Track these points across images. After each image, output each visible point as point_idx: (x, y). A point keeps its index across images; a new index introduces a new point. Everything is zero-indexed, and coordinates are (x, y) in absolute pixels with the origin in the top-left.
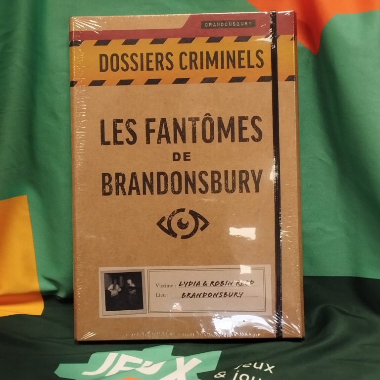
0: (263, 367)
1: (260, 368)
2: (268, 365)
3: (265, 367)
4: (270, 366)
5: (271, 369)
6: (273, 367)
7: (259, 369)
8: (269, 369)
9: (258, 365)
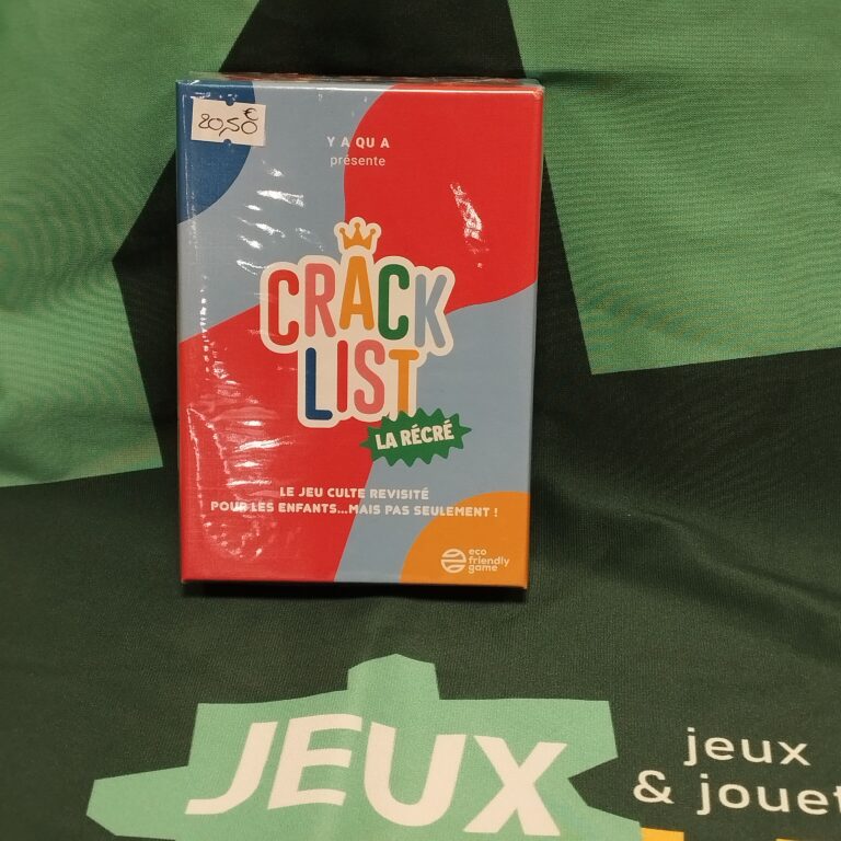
0: (773, 752)
1: (767, 758)
2: (783, 745)
3: (779, 753)
4: (793, 746)
5: (801, 754)
6: (802, 746)
7: (764, 762)
8: (794, 754)
9: (757, 751)
